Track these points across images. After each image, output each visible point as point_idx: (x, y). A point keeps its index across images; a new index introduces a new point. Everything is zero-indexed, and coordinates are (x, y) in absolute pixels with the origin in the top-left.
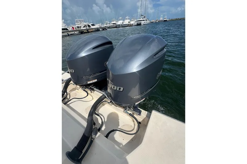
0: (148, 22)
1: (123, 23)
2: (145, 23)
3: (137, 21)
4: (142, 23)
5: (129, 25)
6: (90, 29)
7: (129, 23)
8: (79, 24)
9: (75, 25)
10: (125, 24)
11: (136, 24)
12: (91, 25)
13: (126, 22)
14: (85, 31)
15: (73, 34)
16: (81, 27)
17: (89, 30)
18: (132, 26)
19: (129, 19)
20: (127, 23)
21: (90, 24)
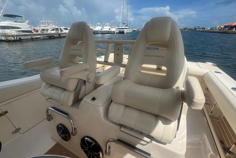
0: (131, 30)
1: (101, 29)
2: (128, 32)
3: (119, 29)
4: (126, 31)
5: (110, 32)
6: (63, 34)
7: (110, 30)
8: (45, 27)
9: (40, 27)
10: (105, 31)
11: (118, 32)
12: (64, 29)
13: (106, 29)
14: (55, 36)
15: (39, 38)
16: (47, 30)
17: (61, 35)
18: (113, 33)
19: (109, 26)
20: (108, 30)
21: (62, 28)
